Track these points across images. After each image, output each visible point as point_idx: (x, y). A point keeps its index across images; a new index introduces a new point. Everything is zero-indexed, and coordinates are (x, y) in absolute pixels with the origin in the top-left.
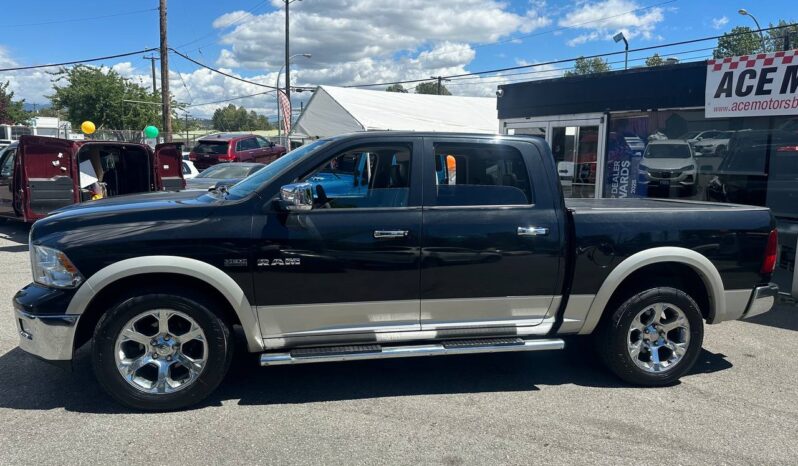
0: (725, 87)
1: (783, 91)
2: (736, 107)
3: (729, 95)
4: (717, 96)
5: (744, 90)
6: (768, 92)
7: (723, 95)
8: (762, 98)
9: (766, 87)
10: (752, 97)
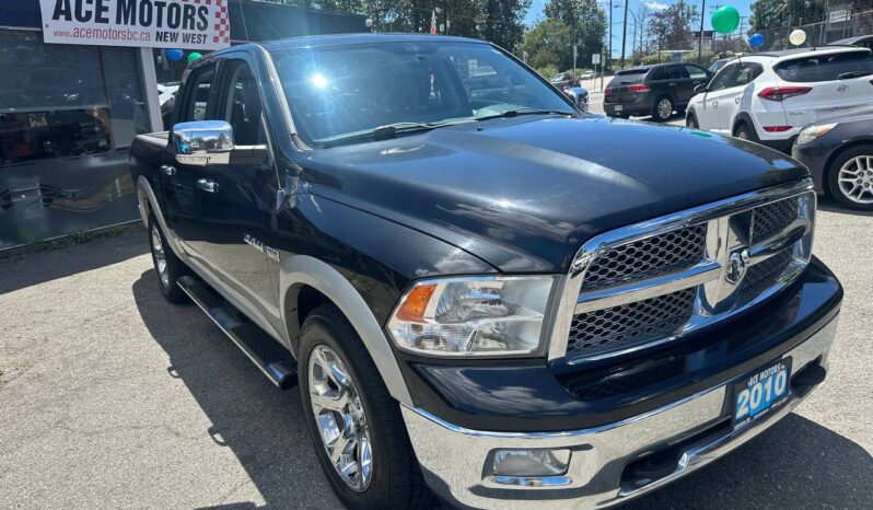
0: (63, 8)
1: (118, 22)
2: (78, 33)
3: (68, 18)
4: (56, 17)
5: (83, 15)
6: (106, 21)
7: (62, 17)
8: (102, 26)
9: (104, 15)
10: (92, 24)
